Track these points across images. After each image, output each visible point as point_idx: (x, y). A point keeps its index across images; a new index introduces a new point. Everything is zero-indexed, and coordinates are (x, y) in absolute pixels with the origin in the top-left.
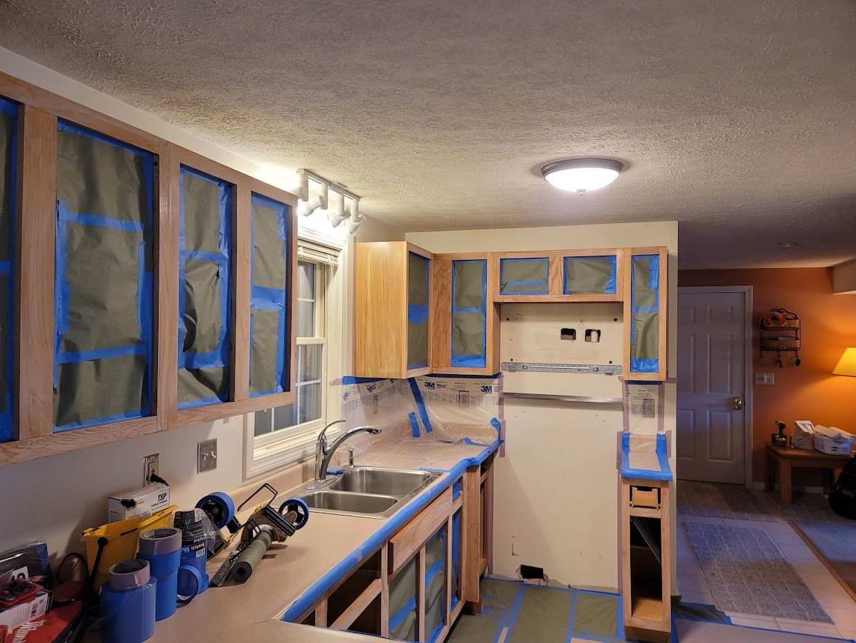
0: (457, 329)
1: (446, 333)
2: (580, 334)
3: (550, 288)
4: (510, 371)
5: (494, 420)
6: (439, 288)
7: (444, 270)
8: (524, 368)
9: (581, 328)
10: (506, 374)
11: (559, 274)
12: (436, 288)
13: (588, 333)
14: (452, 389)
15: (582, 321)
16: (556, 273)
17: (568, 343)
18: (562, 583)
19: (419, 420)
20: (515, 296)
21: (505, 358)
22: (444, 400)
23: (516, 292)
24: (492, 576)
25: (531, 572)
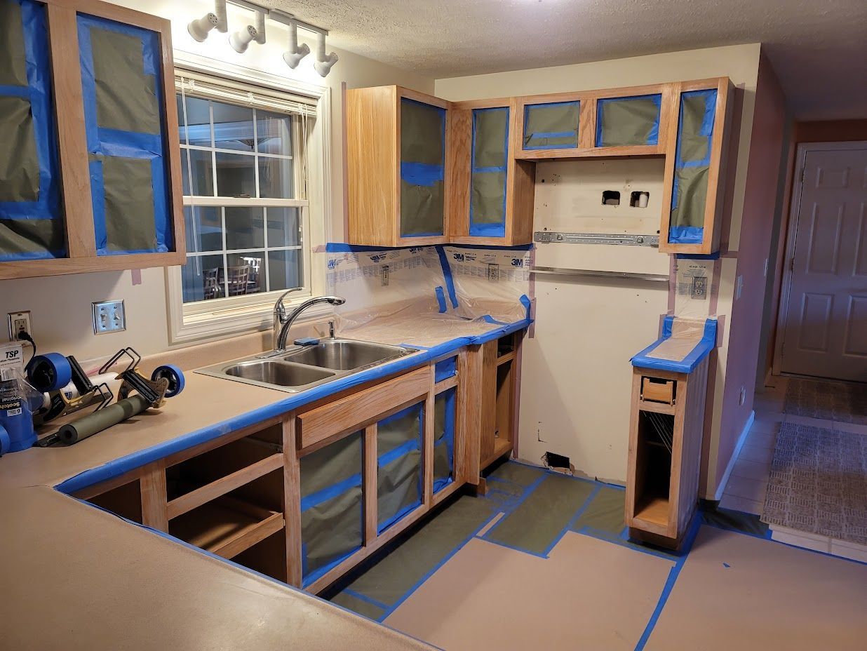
0: (477, 193)
1: (464, 198)
2: (625, 198)
3: (579, 139)
4: (543, 242)
5: (524, 297)
6: (458, 143)
7: (463, 121)
8: (559, 238)
9: (626, 190)
10: (538, 245)
11: (591, 121)
12: (453, 144)
13: (635, 197)
14: (481, 262)
15: (628, 181)
16: (588, 121)
17: (609, 208)
18: (589, 476)
19: (446, 294)
20: (539, 151)
21: (538, 227)
22: (471, 274)
23: (542, 145)
24: (517, 460)
25: (557, 460)
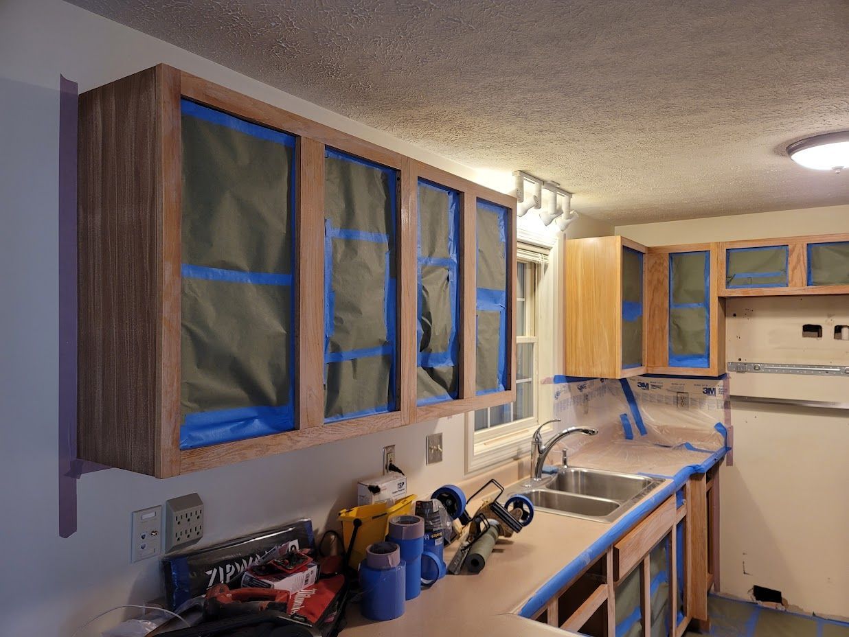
0: (676, 327)
1: (663, 331)
2: (828, 331)
3: (790, 279)
4: (739, 372)
5: (719, 425)
6: (655, 282)
7: (660, 263)
8: (755, 368)
9: (829, 324)
10: (733, 375)
11: (802, 263)
12: (650, 283)
13: (838, 329)
14: (669, 390)
15: (830, 316)
16: (799, 261)
17: (812, 341)
18: (804, 610)
19: (632, 421)
20: (746, 289)
21: (731, 357)
22: (659, 402)
23: (746, 284)
24: (718, 594)
25: (762, 593)
